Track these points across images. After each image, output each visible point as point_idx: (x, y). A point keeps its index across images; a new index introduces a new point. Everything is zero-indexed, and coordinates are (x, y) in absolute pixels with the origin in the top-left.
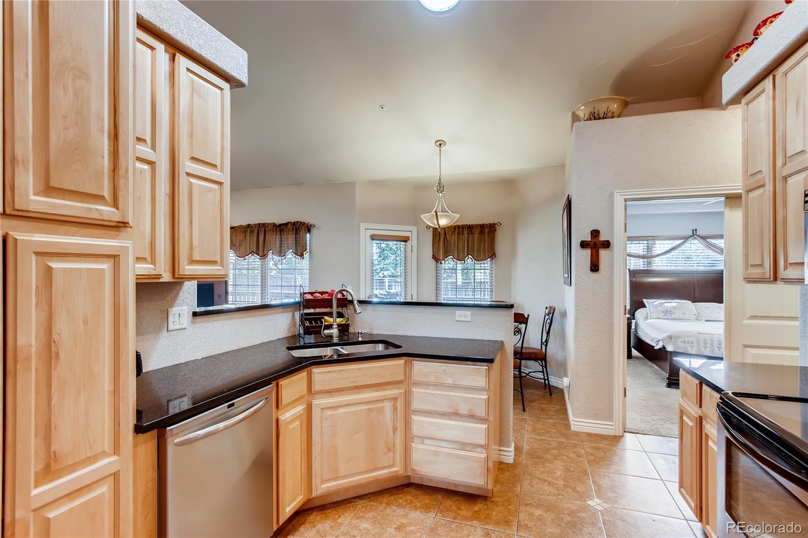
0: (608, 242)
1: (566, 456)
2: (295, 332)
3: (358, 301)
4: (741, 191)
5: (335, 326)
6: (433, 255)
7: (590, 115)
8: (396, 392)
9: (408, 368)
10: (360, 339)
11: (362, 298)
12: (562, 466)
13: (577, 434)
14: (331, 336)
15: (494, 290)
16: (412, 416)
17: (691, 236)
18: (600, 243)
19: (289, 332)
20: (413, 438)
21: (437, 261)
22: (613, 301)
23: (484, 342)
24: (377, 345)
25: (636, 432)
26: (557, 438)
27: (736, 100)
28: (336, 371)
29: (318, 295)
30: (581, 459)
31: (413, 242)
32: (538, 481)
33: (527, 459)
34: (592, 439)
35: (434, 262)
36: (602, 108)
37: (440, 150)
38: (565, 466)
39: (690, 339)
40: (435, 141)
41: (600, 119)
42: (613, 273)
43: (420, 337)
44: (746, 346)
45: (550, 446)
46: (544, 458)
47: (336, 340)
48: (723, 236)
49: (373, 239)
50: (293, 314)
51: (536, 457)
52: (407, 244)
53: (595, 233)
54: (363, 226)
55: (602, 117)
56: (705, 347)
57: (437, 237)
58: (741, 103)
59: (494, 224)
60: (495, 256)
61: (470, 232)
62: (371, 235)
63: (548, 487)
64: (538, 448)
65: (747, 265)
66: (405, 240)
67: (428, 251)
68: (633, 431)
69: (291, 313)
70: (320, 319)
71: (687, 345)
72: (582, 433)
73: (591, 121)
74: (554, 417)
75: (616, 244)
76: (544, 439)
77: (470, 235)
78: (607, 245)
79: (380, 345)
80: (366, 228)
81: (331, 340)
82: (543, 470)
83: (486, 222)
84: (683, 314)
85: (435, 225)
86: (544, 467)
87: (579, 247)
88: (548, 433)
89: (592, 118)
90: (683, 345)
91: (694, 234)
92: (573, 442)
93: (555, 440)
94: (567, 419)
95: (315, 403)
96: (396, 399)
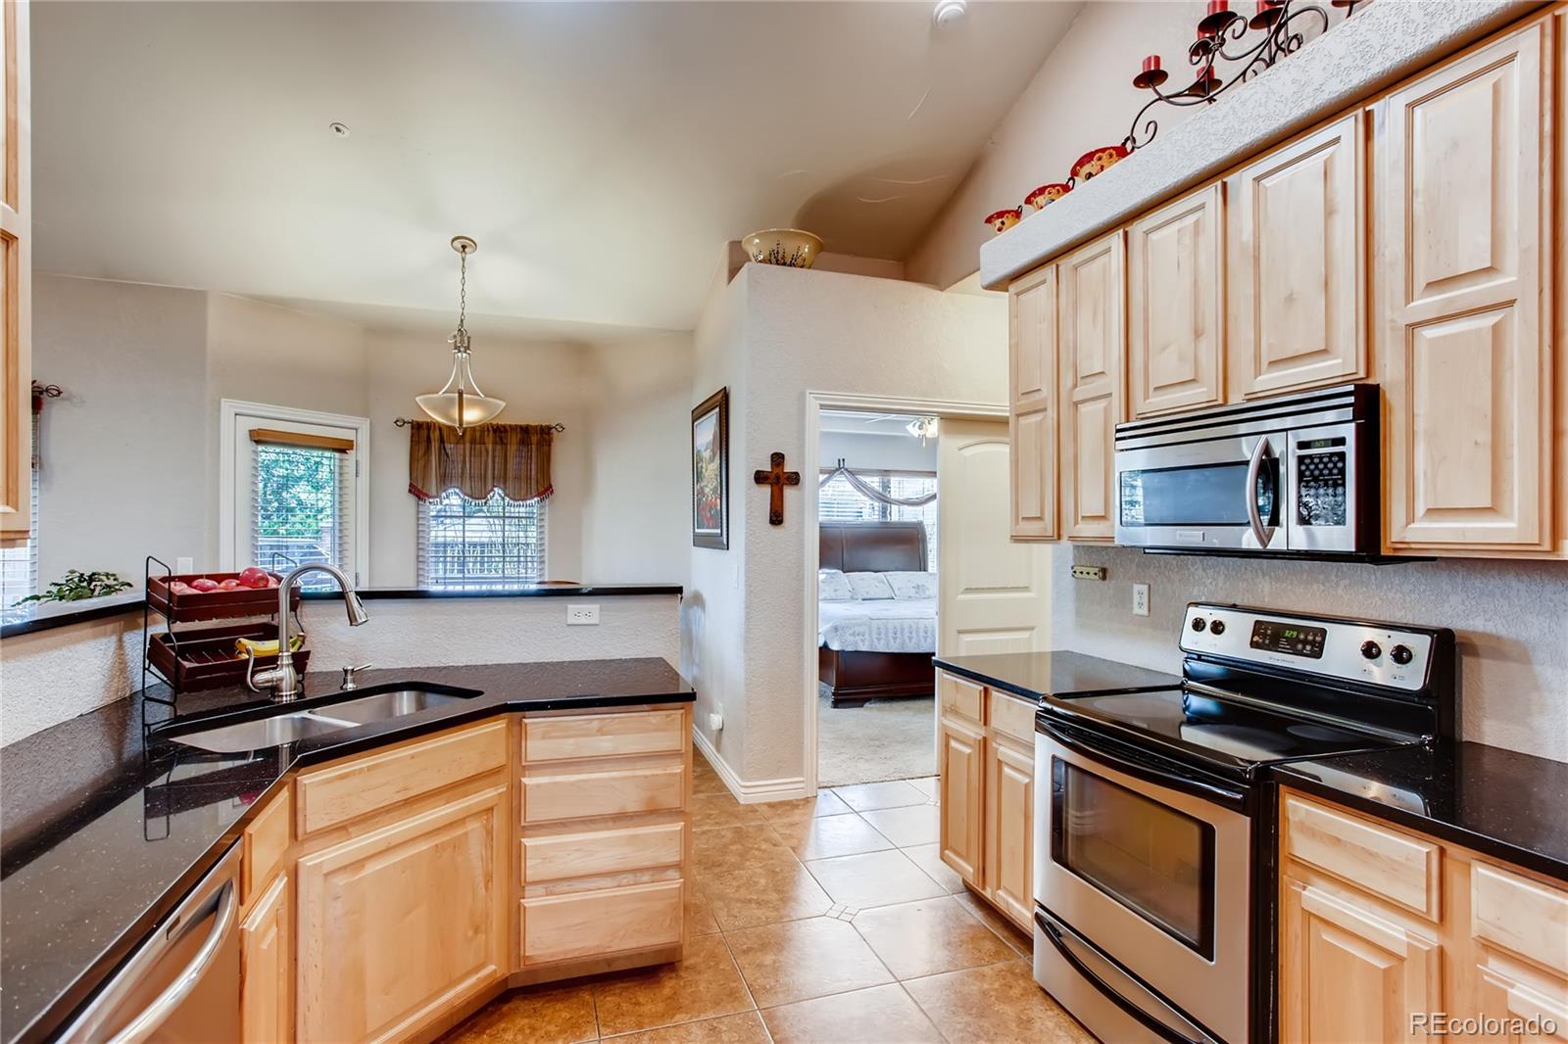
0: (797, 474)
1: (757, 849)
2: (124, 688)
3: (357, 593)
4: (1008, 414)
5: (286, 661)
6: (411, 485)
7: (770, 254)
8: (490, 795)
9: (518, 735)
10: (350, 686)
11: (364, 587)
12: (761, 868)
13: (752, 809)
14: (274, 689)
15: (546, 559)
16: (523, 840)
17: (837, 470)
18: (785, 476)
19: (107, 690)
20: (524, 887)
21: (419, 498)
22: (803, 575)
23: (626, 664)
24: (397, 694)
25: (830, 785)
26: (727, 822)
27: (1001, 285)
28: (361, 771)
29: (210, 583)
30: (781, 848)
31: (361, 453)
32: (739, 905)
33: (700, 874)
34: (779, 812)
35: (412, 499)
36: (790, 247)
37: (463, 260)
38: (764, 866)
39: (861, 629)
40: (453, 237)
41: (784, 264)
42: (803, 527)
43: (486, 666)
44: (960, 632)
45: (724, 840)
46: (726, 863)
47: (287, 696)
48: (935, 473)
49: (258, 442)
50: (120, 640)
51: (713, 865)
52: (345, 456)
53: (778, 459)
54: (228, 407)
55: (788, 263)
56: (879, 639)
57: (423, 446)
58: (1007, 290)
59: (549, 428)
60: (552, 492)
61: (498, 439)
62: (250, 431)
63: (761, 911)
64: (707, 850)
65: (1018, 517)
66: (343, 447)
67: (399, 474)
68: (826, 785)
69: (114, 638)
70: (231, 648)
71: (857, 638)
72: (759, 805)
73: (770, 266)
74: (702, 788)
75: (807, 478)
76: (709, 831)
77: (498, 447)
78: (794, 479)
79: (405, 693)
80: (238, 411)
81: (274, 697)
82: (735, 883)
83: (533, 422)
84: (835, 591)
85: (454, 421)
86: (734, 878)
87: (753, 481)
88: (708, 818)
89: (774, 260)
90: (852, 638)
91: (840, 468)
92: (753, 824)
93: (726, 826)
94: (722, 787)
95: (309, 864)
96: (490, 810)
